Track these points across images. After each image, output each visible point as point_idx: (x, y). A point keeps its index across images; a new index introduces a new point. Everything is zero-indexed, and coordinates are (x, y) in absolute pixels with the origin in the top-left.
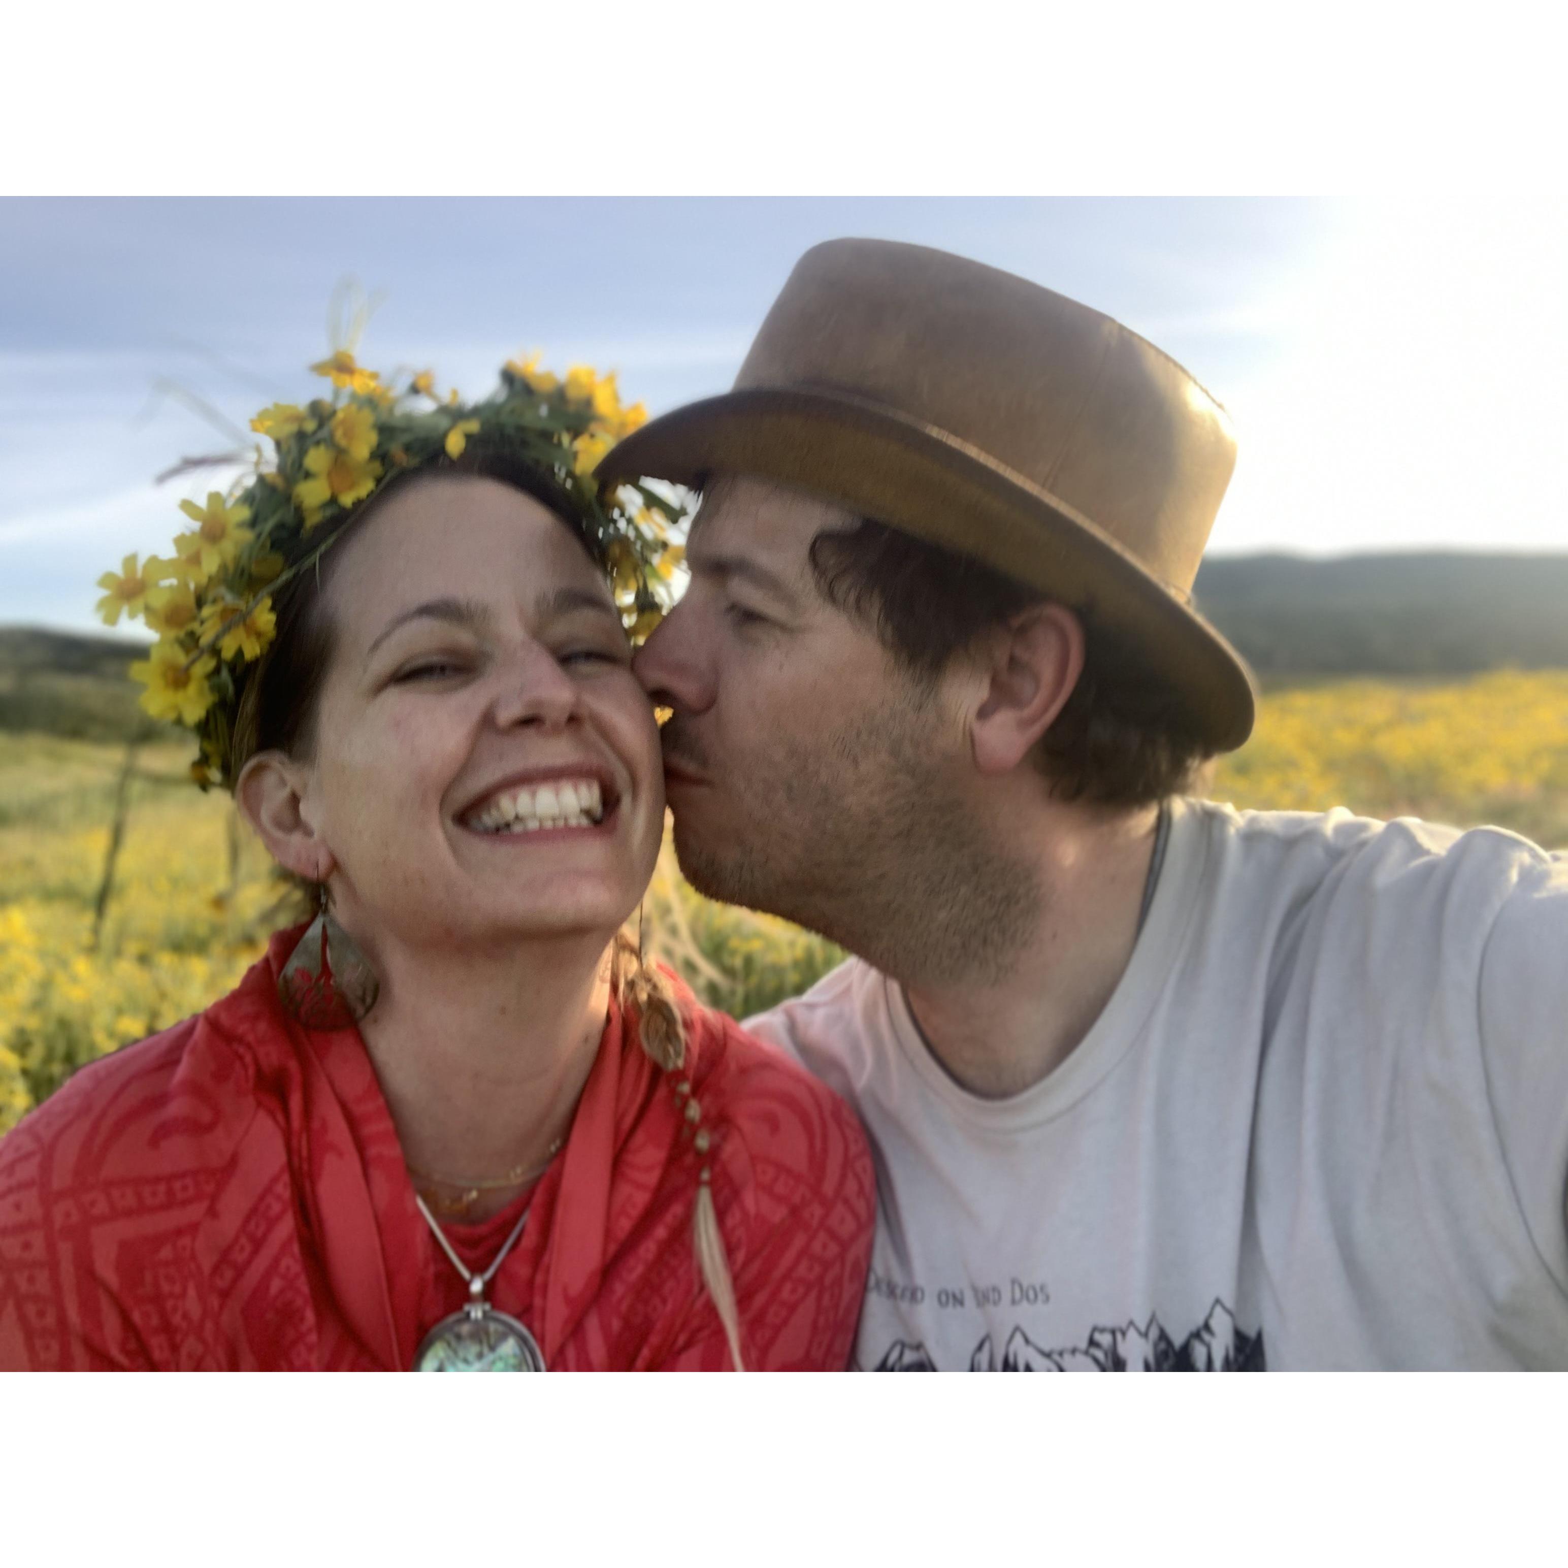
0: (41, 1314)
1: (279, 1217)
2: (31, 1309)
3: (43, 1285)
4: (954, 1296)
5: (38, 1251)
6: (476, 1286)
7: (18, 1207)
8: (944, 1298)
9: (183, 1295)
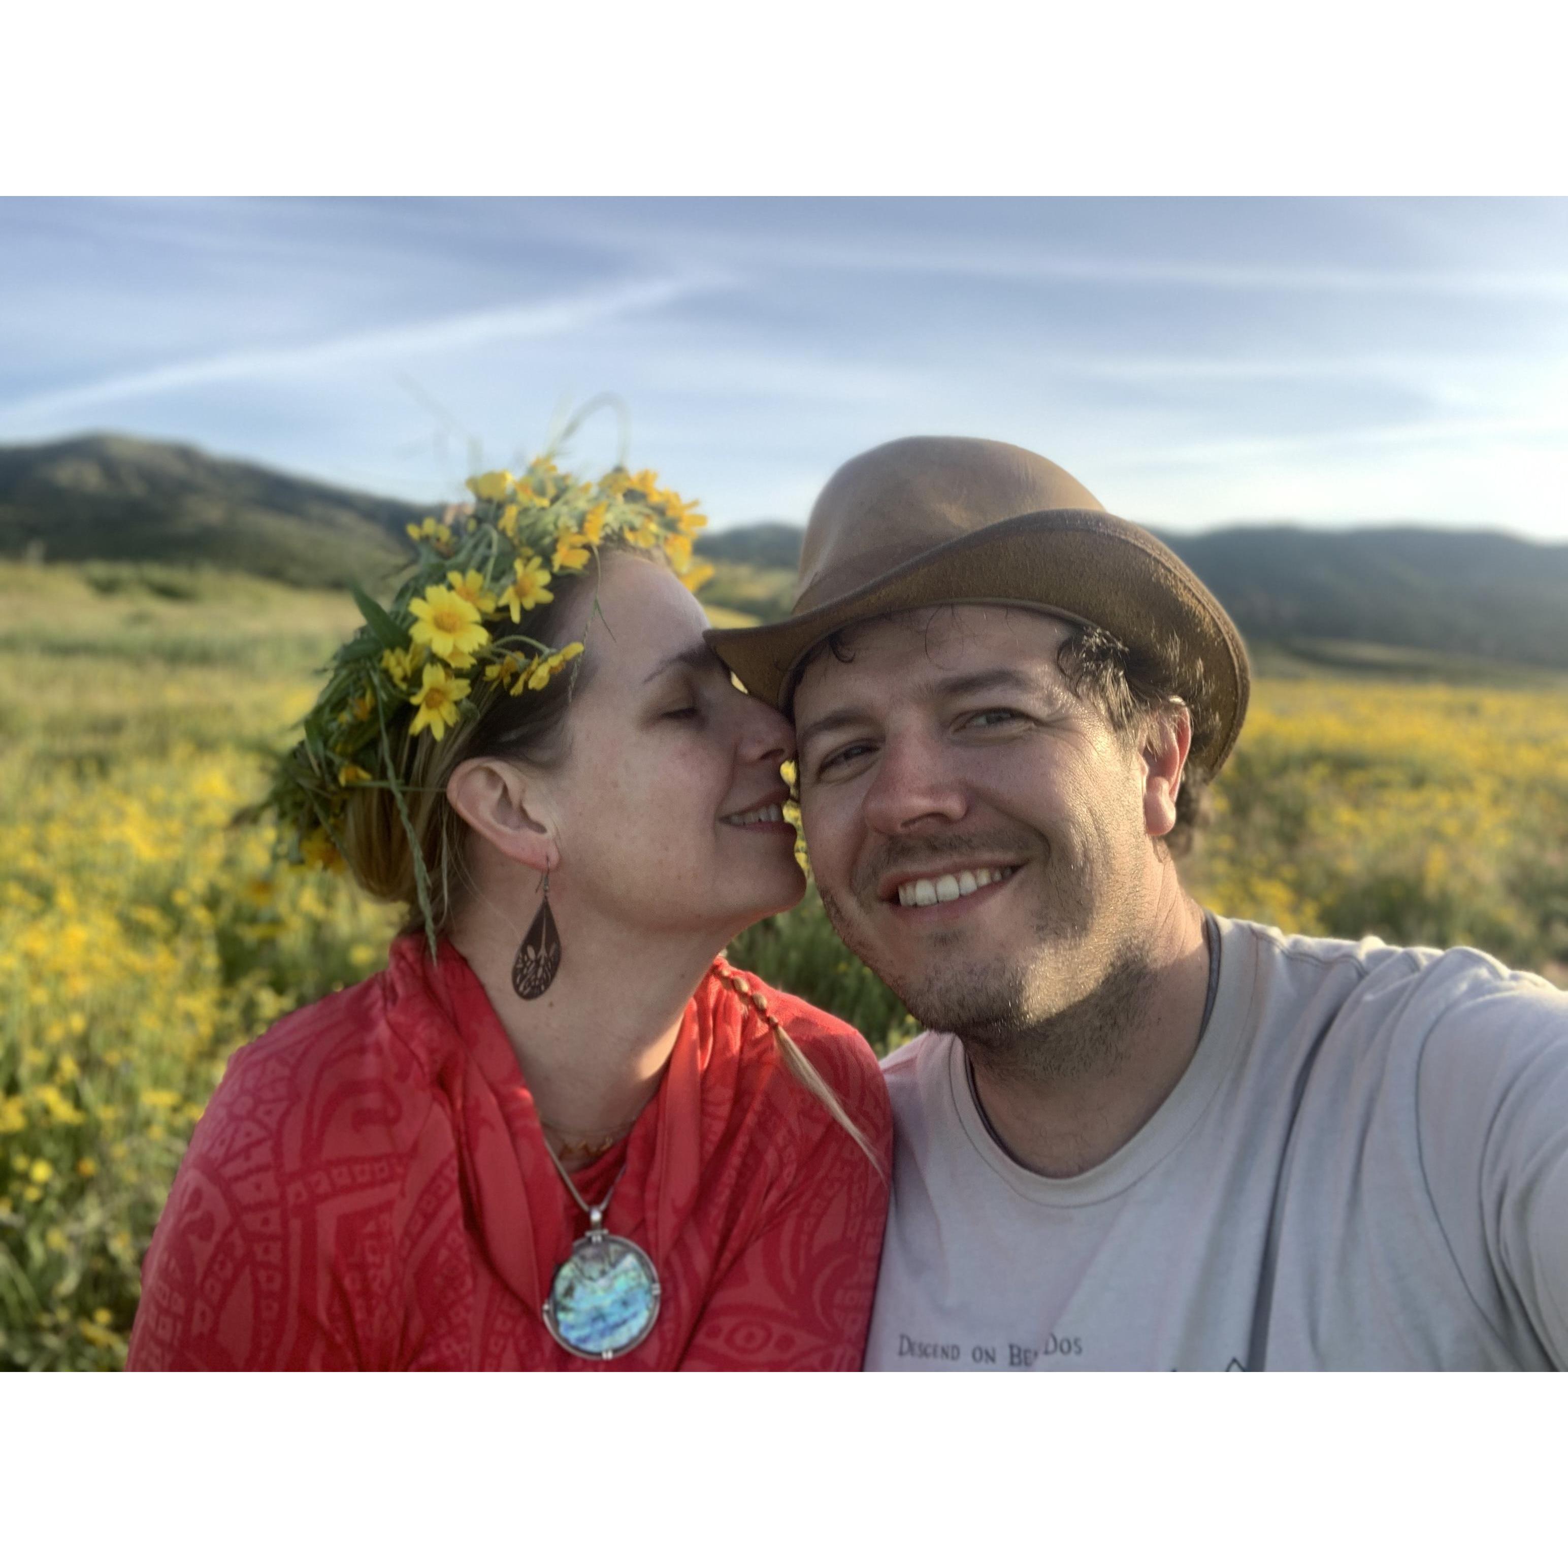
0: (270, 1279)
1: (447, 1197)
2: (262, 1275)
3: (275, 1257)
4: (987, 1353)
5: (275, 1227)
6: (596, 1216)
7: (258, 1187)
8: (978, 1355)
9: (380, 1266)
